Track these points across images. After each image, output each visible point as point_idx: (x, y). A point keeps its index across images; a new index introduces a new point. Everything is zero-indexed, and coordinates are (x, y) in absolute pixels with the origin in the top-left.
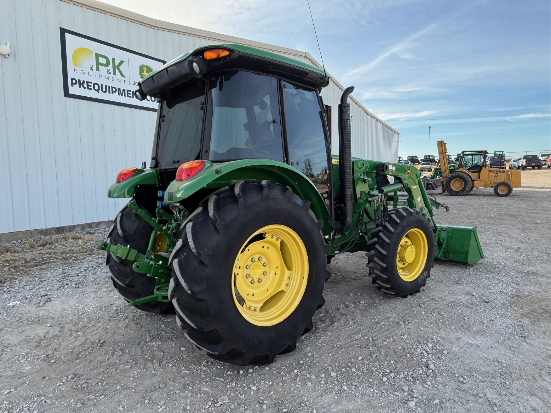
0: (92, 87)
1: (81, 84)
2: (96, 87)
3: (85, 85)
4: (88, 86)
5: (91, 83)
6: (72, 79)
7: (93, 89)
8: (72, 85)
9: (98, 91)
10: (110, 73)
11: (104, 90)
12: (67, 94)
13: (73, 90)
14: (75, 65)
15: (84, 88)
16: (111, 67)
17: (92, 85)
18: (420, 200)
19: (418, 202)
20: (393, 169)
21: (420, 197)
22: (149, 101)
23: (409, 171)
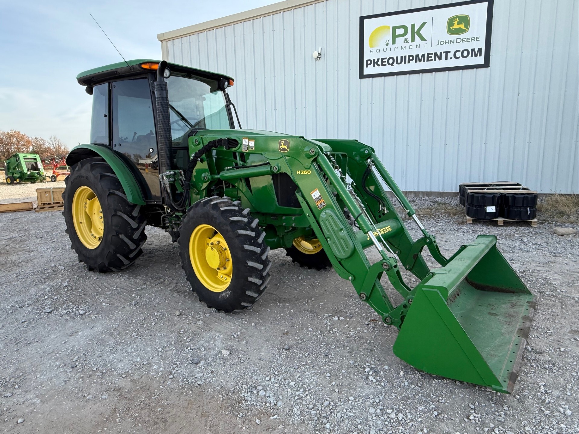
0: (386, 63)
1: (375, 63)
2: (391, 61)
3: (379, 63)
4: (382, 62)
5: (386, 58)
6: (367, 61)
7: (387, 64)
8: (367, 66)
9: (392, 65)
10: (408, 42)
11: (399, 61)
12: (362, 76)
13: (367, 71)
14: (371, 46)
15: (378, 65)
16: (409, 36)
17: (386, 60)
18: (320, 196)
19: (314, 198)
20: (250, 145)
21: (318, 191)
22: (459, 58)
23: (286, 147)
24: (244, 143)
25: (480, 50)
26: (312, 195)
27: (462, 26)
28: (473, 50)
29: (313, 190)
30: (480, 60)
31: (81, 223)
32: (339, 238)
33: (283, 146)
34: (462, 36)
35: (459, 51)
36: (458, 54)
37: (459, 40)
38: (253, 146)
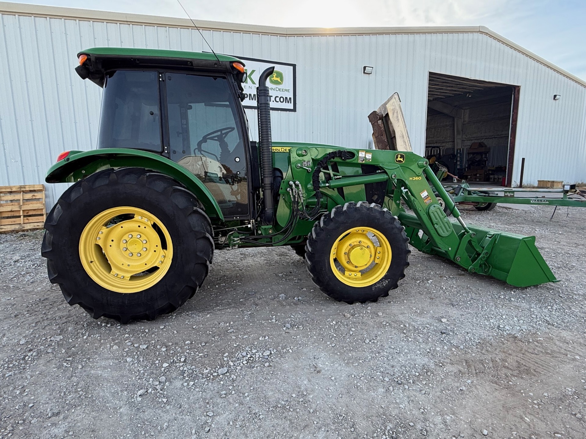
18: (427, 195)
19: (423, 197)
20: (367, 157)
21: (426, 192)
22: (278, 102)
23: (402, 159)
24: (360, 155)
25: (290, 98)
26: (422, 195)
27: (279, 79)
28: (286, 98)
29: (422, 191)
30: (291, 106)
31: (91, 262)
32: (444, 222)
33: (399, 159)
34: (279, 87)
35: (278, 97)
36: (278, 99)
37: (277, 89)
38: (370, 158)
